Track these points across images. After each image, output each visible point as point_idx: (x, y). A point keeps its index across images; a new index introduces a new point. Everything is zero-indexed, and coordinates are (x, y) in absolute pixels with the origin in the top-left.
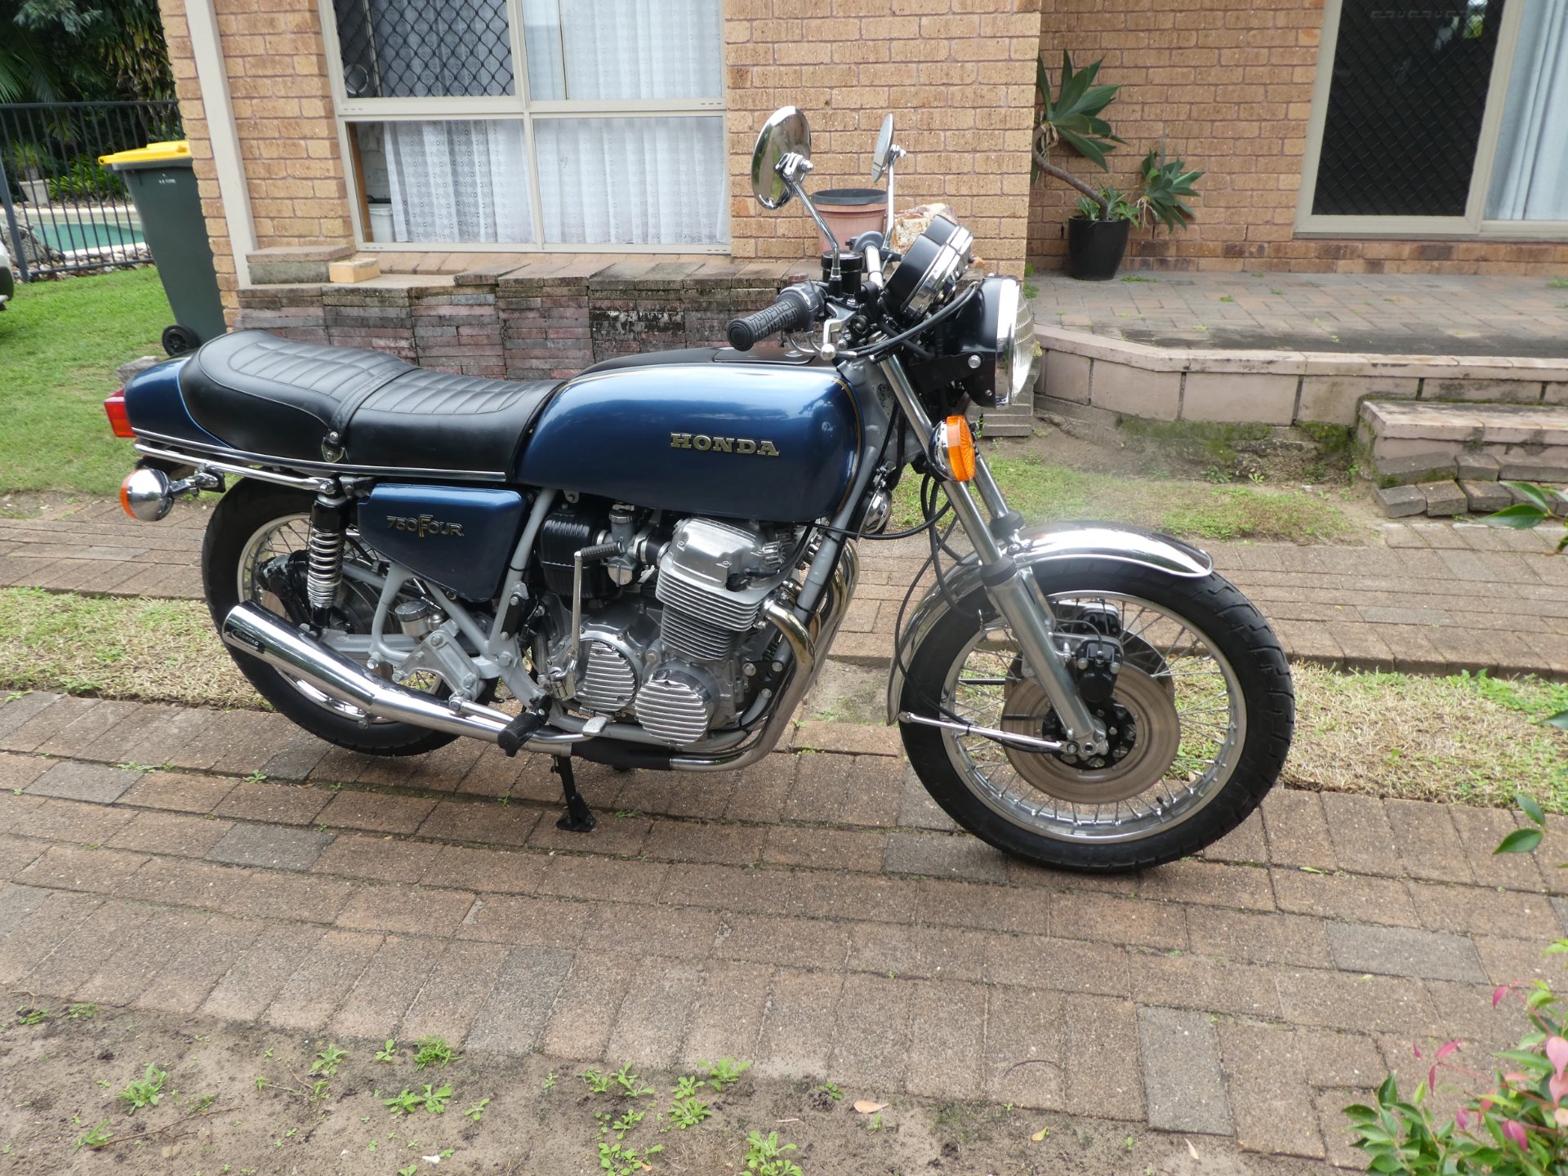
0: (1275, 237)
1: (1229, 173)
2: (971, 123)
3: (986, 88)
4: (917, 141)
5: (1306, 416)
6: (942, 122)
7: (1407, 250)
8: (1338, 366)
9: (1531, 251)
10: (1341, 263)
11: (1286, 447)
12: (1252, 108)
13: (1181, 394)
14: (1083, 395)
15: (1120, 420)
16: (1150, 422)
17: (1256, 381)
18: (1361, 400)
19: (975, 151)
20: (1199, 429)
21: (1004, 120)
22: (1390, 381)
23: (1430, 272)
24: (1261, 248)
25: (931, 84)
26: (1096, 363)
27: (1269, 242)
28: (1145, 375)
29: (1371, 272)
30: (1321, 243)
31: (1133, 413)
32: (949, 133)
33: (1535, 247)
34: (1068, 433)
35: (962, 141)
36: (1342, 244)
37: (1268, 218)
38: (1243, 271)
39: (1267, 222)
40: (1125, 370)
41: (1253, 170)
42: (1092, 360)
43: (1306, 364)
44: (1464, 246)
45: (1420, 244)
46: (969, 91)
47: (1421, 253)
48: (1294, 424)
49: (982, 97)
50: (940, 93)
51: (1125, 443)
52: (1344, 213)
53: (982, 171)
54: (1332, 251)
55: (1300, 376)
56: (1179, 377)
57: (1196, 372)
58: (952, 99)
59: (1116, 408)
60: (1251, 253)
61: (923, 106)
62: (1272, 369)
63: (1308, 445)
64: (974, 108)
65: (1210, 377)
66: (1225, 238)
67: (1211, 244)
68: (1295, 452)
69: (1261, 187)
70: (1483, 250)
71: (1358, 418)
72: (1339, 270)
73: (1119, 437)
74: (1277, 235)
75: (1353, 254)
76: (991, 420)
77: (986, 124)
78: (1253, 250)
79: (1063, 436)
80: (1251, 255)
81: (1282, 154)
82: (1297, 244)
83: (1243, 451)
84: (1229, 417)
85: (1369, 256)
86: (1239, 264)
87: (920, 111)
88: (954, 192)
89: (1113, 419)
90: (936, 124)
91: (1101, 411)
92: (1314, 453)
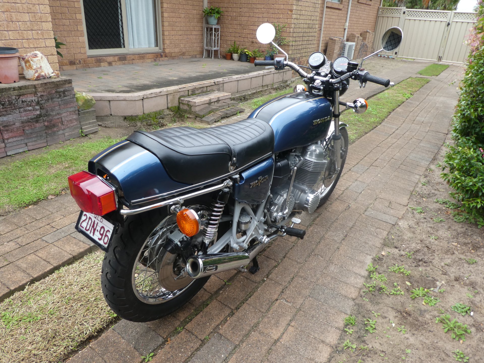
0: (82, 57)
1: (64, 37)
2: (28, 19)
3: (31, 5)
4: (8, 26)
5: (170, 105)
6: (16, 19)
7: (116, 58)
8: (173, 90)
9: (142, 56)
10: (102, 64)
11: (168, 115)
12: (65, 15)
13: (143, 106)
14: (109, 113)
15: (125, 118)
16: (137, 116)
17: (158, 98)
18: (179, 99)
19: (32, 30)
20: (149, 115)
21: (41, 18)
22: (183, 92)
23: (123, 64)
24: (80, 61)
25: (8, 3)
26: (111, 102)
27: (81, 59)
28: (132, 102)
29: (110, 66)
30: (95, 58)
31: (130, 115)
32: (20, 23)
33: (143, 55)
34: (106, 127)
35: (26, 26)
36: (101, 58)
37: (80, 52)
38: (77, 69)
39: (79, 53)
40: (124, 102)
41: (71, 36)
42: (109, 101)
43: (168, 91)
44: (128, 56)
45: (119, 56)
46: (25, 6)
47: (120, 59)
48: (168, 108)
49: (30, 9)
50: (13, 6)
51: (129, 125)
52: (97, 48)
53: (37, 38)
54: (99, 60)
55: (167, 94)
56: (141, 101)
57: (146, 98)
58: (19, 9)
59: (123, 115)
60: (77, 63)
61: (7, 11)
62: (161, 94)
63: (172, 113)
64: (28, 13)
65: (149, 99)
66: (69, 59)
67: (65, 61)
68: (170, 116)
69: (75, 41)
70: (133, 57)
71: (179, 103)
72: (102, 66)
73: (126, 123)
74: (83, 57)
75: (104, 61)
76: (85, 129)
77: (34, 19)
78: (78, 62)
79: (104, 128)
80: (78, 64)
81: (78, 30)
82: (89, 59)
83: (160, 119)
84: (154, 110)
85: (108, 61)
86: (75, 67)
87: (6, 13)
88: (28, 47)
89: (122, 118)
90: (14, 19)
91: (117, 117)
92: (173, 115)
